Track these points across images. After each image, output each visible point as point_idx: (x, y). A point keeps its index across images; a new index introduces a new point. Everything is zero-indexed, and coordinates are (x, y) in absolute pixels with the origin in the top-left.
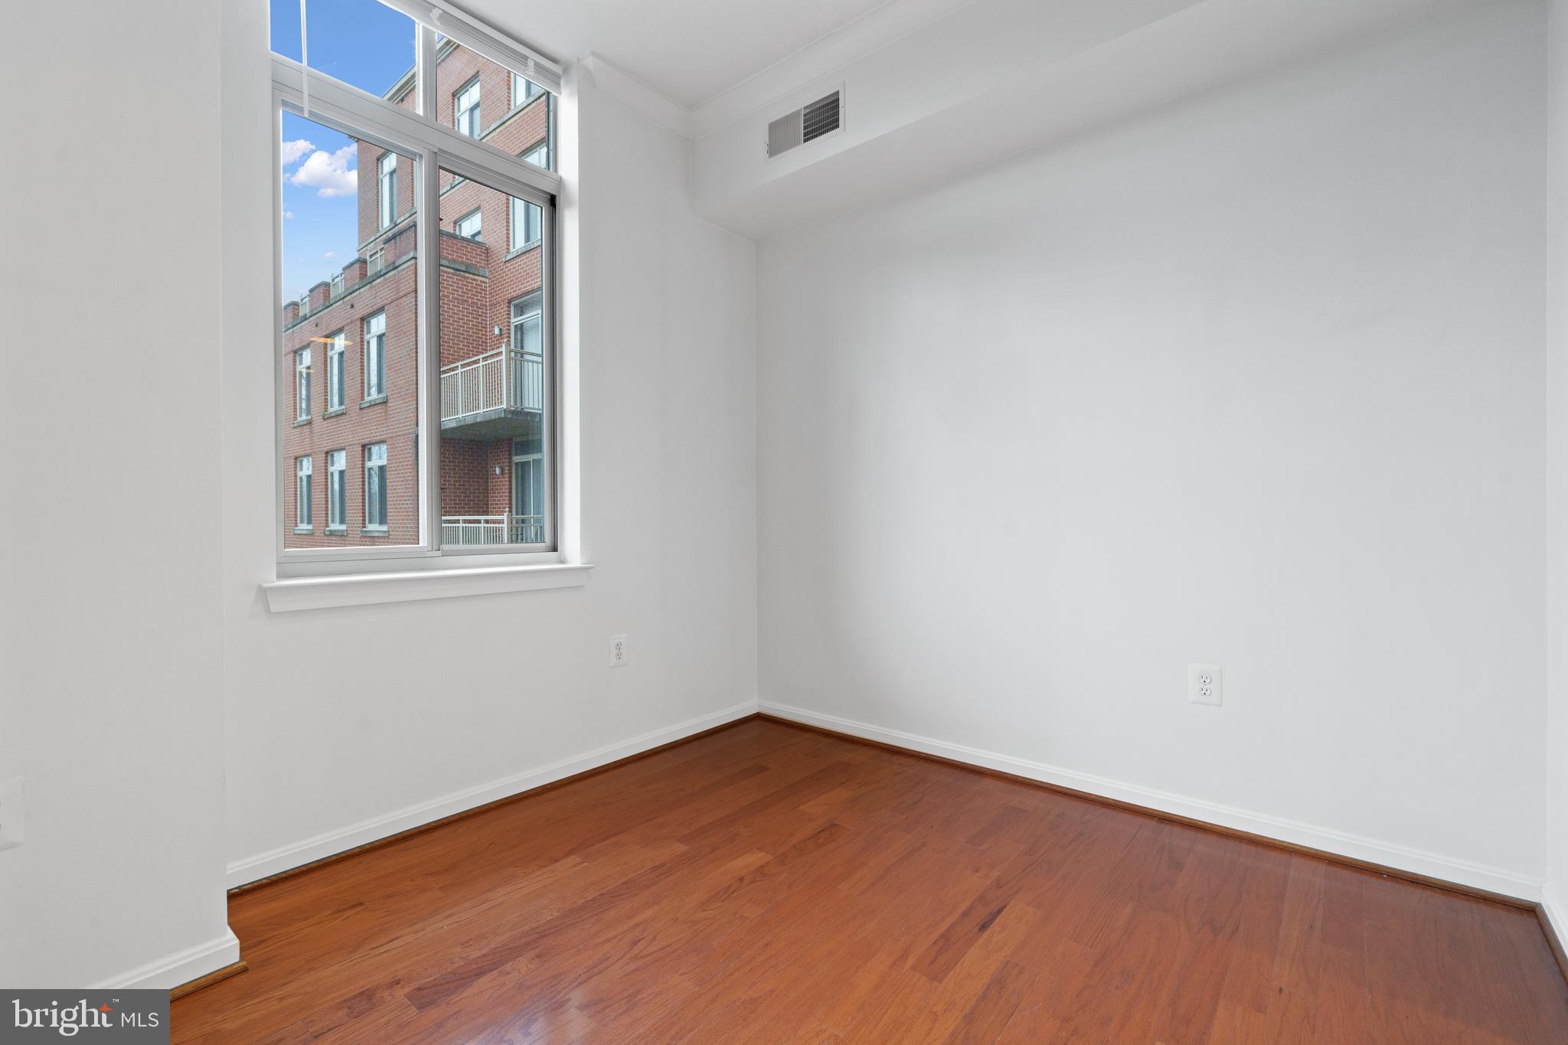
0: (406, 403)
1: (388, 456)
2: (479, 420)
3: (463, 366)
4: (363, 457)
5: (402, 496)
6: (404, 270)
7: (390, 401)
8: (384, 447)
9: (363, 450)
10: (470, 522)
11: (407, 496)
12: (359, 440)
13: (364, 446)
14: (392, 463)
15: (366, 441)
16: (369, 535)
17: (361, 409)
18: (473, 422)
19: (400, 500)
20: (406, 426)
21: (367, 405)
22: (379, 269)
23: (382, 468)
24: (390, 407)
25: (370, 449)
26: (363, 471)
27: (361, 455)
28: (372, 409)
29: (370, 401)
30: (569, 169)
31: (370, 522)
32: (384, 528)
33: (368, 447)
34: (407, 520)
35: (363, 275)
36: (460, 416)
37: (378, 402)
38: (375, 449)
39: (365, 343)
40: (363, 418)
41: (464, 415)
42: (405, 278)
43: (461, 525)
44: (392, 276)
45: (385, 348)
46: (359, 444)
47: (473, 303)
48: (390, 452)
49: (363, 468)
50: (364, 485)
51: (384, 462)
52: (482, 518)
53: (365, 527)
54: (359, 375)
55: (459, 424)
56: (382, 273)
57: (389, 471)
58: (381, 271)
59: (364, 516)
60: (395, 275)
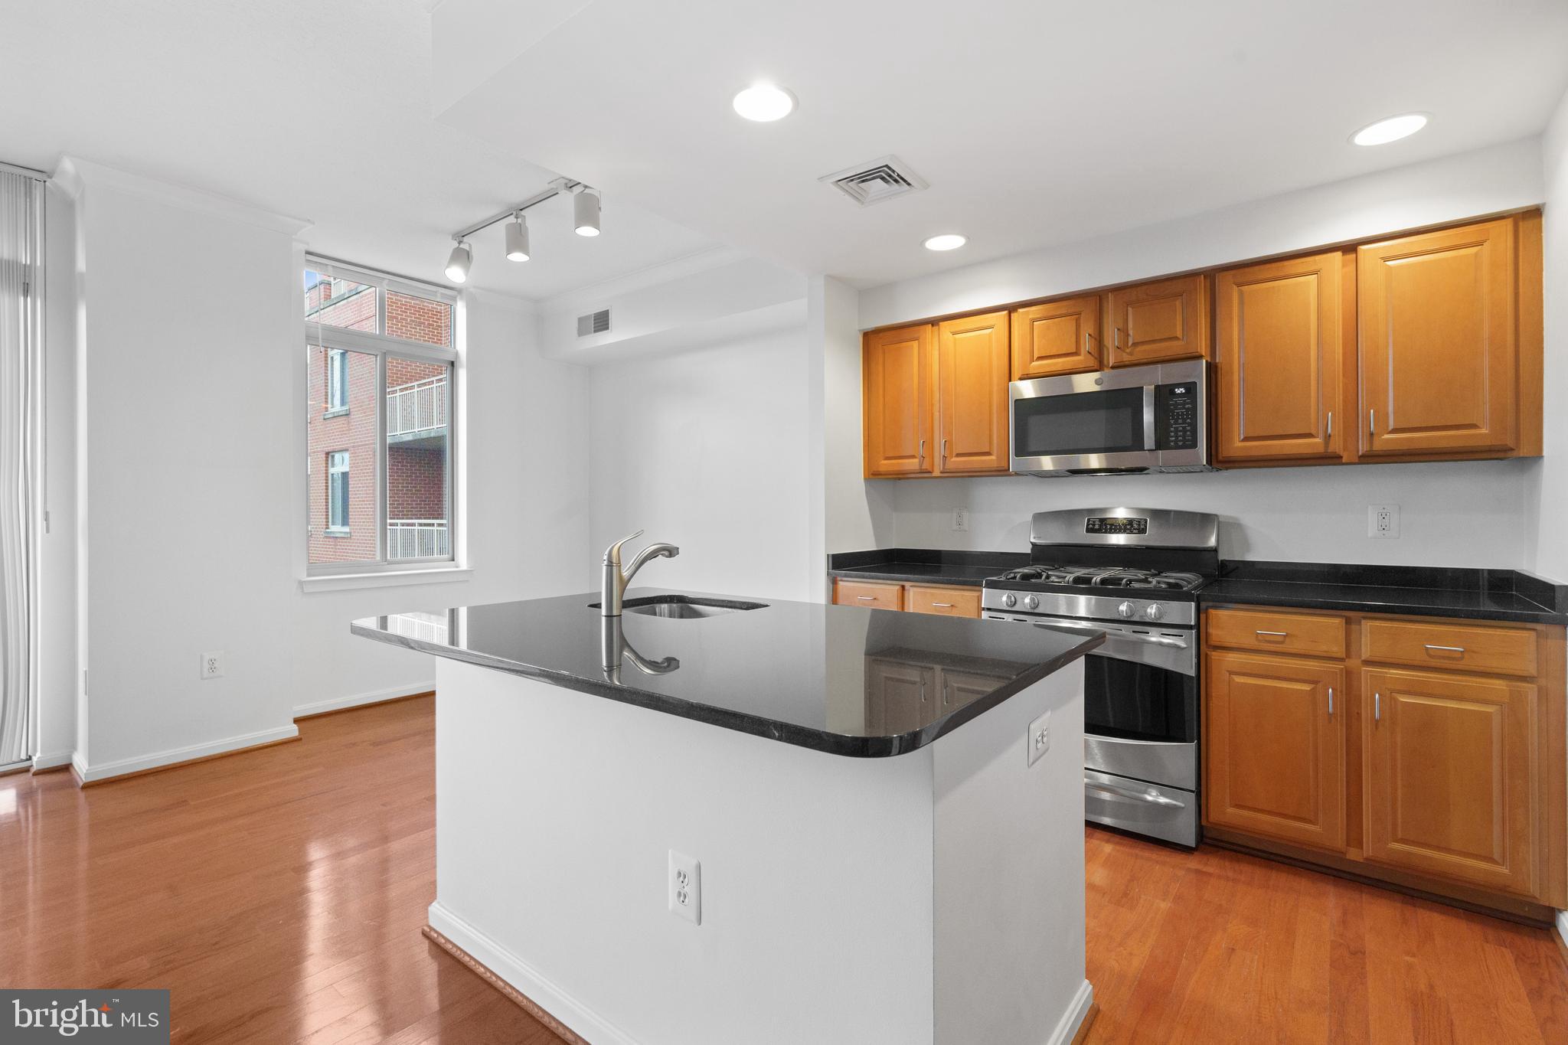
0: (367, 416)
1: (350, 464)
2: (432, 435)
3: (419, 386)
4: (327, 464)
5: (364, 501)
6: (366, 295)
7: (352, 414)
8: (346, 455)
9: (327, 458)
10: (425, 525)
11: (367, 501)
12: (324, 447)
13: (327, 454)
14: (354, 471)
15: (329, 449)
16: (332, 535)
17: (324, 419)
18: (427, 436)
19: (362, 505)
20: (367, 437)
21: (330, 416)
22: (342, 292)
23: (345, 475)
24: (353, 419)
25: (333, 457)
26: (327, 477)
27: (324, 462)
28: (335, 420)
29: (334, 413)
30: (461, 344)
31: (333, 524)
32: (346, 529)
33: (333, 454)
34: (368, 522)
35: (328, 297)
36: (416, 430)
37: (341, 414)
38: (337, 456)
39: (329, 359)
40: (327, 427)
41: (419, 429)
42: (366, 303)
43: (416, 528)
44: (354, 300)
45: (348, 365)
46: (323, 451)
47: (429, 324)
48: (352, 460)
49: (327, 473)
50: (327, 489)
51: (346, 469)
52: (435, 522)
53: (328, 528)
54: (324, 387)
55: (416, 438)
56: (346, 297)
57: (351, 477)
58: (344, 294)
59: (327, 518)
60: (357, 299)
